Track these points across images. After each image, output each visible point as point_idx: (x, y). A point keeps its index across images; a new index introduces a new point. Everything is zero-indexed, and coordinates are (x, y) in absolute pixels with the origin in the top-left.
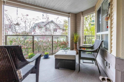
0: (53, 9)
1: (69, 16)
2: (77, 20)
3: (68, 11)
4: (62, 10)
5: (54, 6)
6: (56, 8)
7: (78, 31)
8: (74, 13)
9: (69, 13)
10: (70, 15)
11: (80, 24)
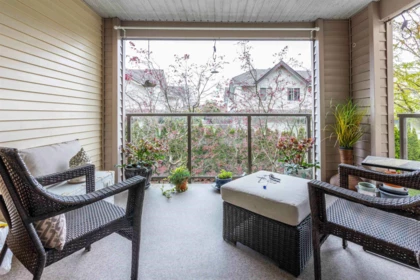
0: (246, 21)
1: (315, 32)
2: (355, 45)
3: (309, 14)
4: (277, 17)
5: (245, 11)
6: (254, 15)
7: (360, 95)
8: (335, 17)
9: (314, 24)
10: (317, 29)
11: (367, 62)
